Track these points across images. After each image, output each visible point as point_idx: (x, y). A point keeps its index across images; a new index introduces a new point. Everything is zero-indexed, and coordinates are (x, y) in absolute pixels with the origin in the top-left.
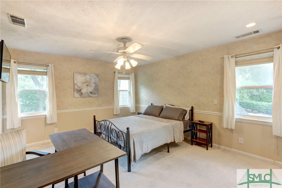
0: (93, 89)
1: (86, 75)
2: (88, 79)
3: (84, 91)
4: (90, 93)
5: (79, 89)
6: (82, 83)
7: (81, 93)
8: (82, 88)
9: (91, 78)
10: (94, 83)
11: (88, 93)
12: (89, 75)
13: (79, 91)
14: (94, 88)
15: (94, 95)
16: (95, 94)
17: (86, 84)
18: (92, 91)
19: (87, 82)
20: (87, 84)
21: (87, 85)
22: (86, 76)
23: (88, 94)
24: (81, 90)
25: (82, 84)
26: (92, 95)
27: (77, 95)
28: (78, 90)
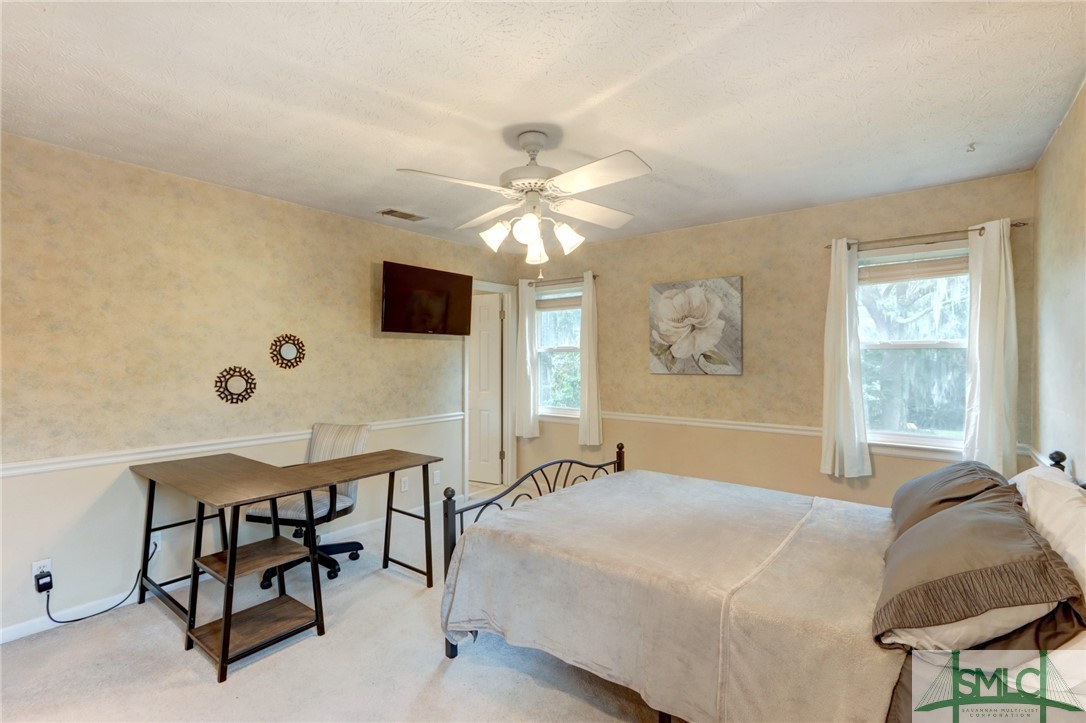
0: (716, 342)
1: (687, 287)
2: (696, 302)
3: (680, 351)
4: (702, 358)
5: (663, 342)
6: (674, 321)
7: (670, 357)
8: (673, 339)
9: (709, 296)
10: (721, 316)
11: (696, 358)
12: (701, 286)
13: (666, 351)
14: (722, 338)
15: (721, 366)
16: (726, 363)
17: (687, 321)
18: (713, 352)
19: (691, 316)
20: (694, 321)
21: (693, 328)
22: (687, 291)
23: (697, 363)
24: (670, 346)
25: (673, 324)
26: (710, 368)
27: (657, 365)
28: (661, 346)
